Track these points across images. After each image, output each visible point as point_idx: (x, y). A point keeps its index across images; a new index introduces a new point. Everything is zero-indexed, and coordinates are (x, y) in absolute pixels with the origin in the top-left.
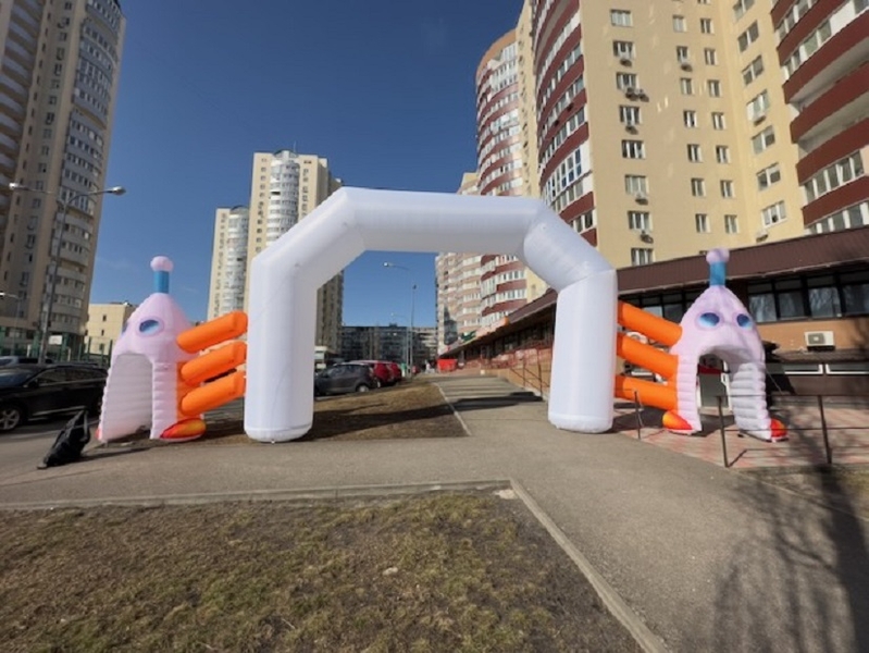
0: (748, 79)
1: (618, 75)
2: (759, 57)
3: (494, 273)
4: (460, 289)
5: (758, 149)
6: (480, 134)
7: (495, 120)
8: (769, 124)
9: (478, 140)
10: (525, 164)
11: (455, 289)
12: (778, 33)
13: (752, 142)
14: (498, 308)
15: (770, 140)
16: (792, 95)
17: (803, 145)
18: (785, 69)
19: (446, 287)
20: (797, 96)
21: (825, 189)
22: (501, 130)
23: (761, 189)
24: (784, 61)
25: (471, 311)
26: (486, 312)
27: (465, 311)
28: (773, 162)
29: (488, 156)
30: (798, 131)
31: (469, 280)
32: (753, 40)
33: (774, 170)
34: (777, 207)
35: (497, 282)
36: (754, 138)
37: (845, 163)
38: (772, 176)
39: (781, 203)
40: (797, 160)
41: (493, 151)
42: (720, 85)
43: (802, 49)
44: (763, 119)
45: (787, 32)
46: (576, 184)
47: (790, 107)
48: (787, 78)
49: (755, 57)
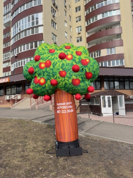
0: (77, 21)
2: (80, 16)
12: (86, 12)
15: (81, 40)
17: (89, 44)
20: (89, 31)
24: (86, 20)
37: (97, 52)
42: (71, 18)
43: (91, 20)
44: (80, 33)
45: (88, 13)
46: (35, 28)
47: (87, 33)
48: (86, 25)
49: (80, 15)
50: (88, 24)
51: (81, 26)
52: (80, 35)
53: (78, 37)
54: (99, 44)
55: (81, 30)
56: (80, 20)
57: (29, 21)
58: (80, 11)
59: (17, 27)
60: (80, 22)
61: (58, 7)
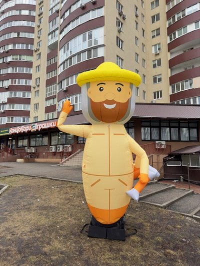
2: (159, 29)
8: (160, 57)
12: (167, 22)
18: (169, 38)
21: (179, 90)
23: (154, 83)
24: (169, 34)
28: (160, 74)
30: (172, 64)
33: (159, 77)
37: (187, 82)
40: (170, 76)
42: (145, 32)
43: (177, 33)
45: (172, 23)
46: (93, 49)
47: (169, 54)
48: (169, 42)
53: (155, 60)
54: (189, 70)
55: (159, 49)
56: (158, 34)
57: (84, 40)
58: (158, 21)
59: (68, 49)
60: (159, 37)
61: (126, 17)
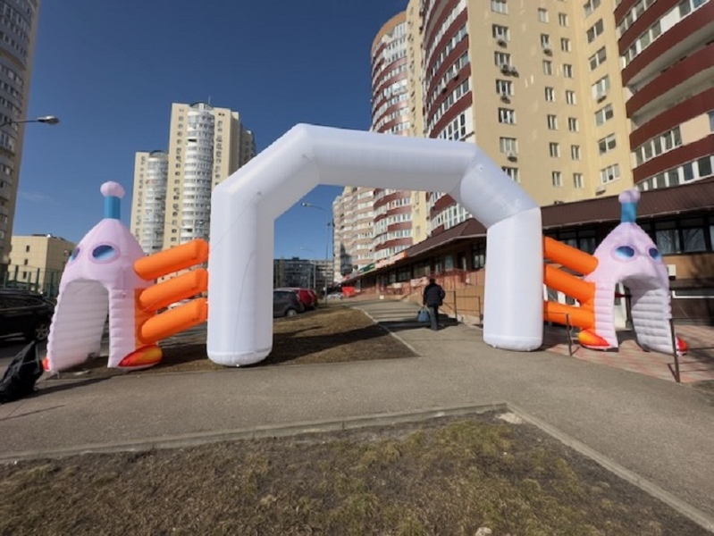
0: (593, 65)
1: (496, 53)
2: (604, 48)
3: (386, 216)
4: (355, 229)
5: (599, 122)
6: (375, 98)
7: (387, 87)
8: (609, 102)
9: (373, 103)
10: (413, 126)
11: (350, 228)
12: (619, 29)
13: (595, 116)
14: (389, 245)
15: (610, 115)
16: (629, 80)
17: (635, 120)
18: (624, 59)
19: (343, 227)
20: (632, 81)
21: (651, 155)
22: (392, 96)
23: (601, 154)
24: (622, 52)
25: (364, 247)
26: (378, 248)
27: (359, 247)
28: (612, 132)
29: (382, 117)
30: (632, 109)
31: (362, 221)
32: (598, 34)
33: (611, 139)
34: (613, 169)
35: (388, 224)
36: (596, 113)
37: (667, 135)
38: (609, 144)
39: (616, 165)
40: (630, 132)
41: (386, 114)
42: (572, 69)
43: (638, 42)
44: (604, 98)
45: (627, 28)
47: (625, 89)
48: (624, 66)
49: (600, 47)
50: (627, 59)
51: (605, 77)
52: (604, 103)
53: (600, 111)
58: (601, 36)
60: (605, 63)
61: (517, 69)
